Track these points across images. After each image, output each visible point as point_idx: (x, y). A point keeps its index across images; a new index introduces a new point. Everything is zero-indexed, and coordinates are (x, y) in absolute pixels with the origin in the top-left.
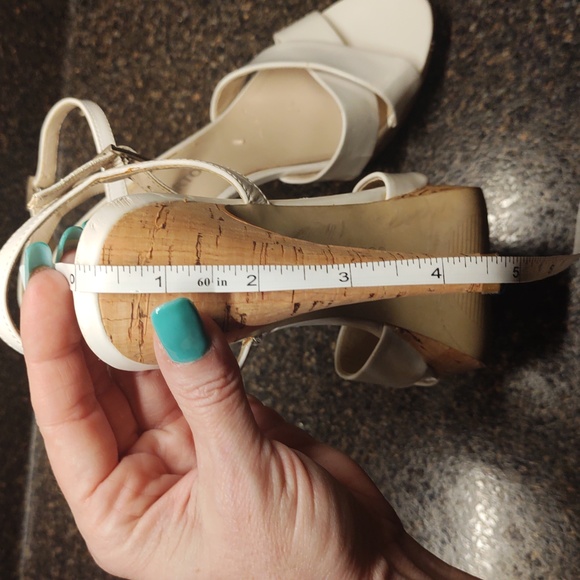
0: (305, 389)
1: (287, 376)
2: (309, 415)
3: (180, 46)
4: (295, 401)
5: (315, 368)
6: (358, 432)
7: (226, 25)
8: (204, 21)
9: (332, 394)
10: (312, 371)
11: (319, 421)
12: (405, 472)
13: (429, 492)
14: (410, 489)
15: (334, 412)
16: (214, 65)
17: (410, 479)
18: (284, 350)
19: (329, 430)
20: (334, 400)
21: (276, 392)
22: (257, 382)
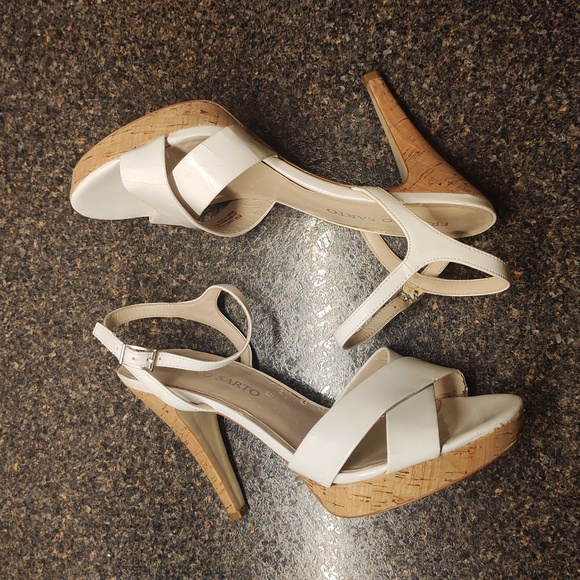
0: (168, 482)
1: (151, 473)
2: (174, 504)
3: (20, 176)
4: (161, 493)
5: (175, 463)
6: (218, 515)
7: (62, 157)
8: (40, 154)
9: (193, 484)
10: (173, 465)
11: (183, 509)
12: (260, 545)
13: (281, 559)
14: (266, 559)
15: (196, 500)
16: (54, 194)
17: (265, 550)
18: (146, 450)
19: (193, 516)
20: (195, 489)
21: (142, 488)
22: (125, 480)
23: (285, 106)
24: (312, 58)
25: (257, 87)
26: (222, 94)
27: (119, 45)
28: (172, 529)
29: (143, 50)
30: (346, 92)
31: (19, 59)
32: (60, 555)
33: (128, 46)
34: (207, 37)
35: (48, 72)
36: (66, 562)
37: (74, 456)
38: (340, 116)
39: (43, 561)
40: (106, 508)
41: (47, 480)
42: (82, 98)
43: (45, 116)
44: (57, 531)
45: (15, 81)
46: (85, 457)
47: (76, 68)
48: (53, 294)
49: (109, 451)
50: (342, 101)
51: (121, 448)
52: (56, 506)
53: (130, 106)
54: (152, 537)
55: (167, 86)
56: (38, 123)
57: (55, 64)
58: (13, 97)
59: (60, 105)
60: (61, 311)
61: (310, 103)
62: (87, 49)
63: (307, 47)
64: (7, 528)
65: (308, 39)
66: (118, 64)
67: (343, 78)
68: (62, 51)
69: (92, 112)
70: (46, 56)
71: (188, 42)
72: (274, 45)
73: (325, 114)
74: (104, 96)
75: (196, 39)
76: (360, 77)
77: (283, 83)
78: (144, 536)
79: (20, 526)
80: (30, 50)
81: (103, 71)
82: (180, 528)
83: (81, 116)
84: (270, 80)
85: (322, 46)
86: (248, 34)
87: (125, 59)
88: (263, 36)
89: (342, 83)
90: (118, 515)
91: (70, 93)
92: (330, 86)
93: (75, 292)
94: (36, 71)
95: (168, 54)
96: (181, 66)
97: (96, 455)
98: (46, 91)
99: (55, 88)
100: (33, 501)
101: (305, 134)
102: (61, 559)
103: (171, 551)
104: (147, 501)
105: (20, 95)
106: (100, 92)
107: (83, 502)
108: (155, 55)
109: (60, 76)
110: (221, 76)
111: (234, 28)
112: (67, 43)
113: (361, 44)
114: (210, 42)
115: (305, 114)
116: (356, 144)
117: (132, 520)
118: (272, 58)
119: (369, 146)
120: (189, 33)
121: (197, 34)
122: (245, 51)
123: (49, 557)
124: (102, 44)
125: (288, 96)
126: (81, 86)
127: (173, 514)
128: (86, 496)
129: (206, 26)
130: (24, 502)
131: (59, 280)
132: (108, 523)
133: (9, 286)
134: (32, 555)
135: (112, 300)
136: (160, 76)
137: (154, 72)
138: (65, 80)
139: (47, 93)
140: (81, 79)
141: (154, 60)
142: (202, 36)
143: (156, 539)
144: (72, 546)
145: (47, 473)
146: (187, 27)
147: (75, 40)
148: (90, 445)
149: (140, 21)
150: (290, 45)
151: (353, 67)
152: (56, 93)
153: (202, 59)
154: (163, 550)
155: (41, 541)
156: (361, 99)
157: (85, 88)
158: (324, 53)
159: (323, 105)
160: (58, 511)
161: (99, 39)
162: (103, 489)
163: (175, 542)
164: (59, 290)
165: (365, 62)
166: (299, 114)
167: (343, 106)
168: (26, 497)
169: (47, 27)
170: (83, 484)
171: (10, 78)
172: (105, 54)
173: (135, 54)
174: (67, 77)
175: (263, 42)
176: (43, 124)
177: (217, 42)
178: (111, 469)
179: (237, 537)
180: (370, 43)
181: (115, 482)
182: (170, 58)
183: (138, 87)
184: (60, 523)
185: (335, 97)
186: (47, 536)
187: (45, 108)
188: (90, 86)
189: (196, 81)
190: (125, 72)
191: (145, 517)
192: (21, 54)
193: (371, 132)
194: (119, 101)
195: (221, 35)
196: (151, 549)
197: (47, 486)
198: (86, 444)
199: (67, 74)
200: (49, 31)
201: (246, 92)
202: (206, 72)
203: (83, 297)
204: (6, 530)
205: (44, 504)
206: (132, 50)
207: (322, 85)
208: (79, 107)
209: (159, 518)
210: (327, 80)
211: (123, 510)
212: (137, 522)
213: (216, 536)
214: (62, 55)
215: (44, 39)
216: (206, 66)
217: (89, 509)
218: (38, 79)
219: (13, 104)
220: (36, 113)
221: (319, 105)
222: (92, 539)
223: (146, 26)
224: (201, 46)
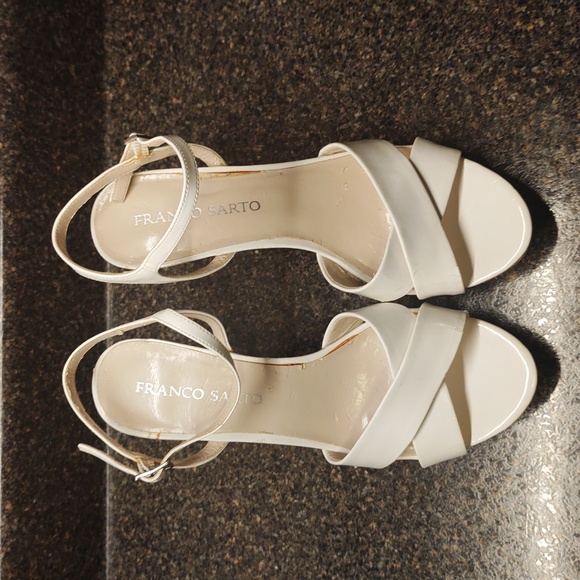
0: (334, 502)
1: (318, 490)
2: (339, 526)
4: (327, 513)
5: (342, 484)
6: (383, 543)
9: (358, 508)
10: (339, 486)
11: (348, 532)
15: (361, 524)
18: (313, 467)
19: (357, 541)
20: (360, 514)
21: (309, 505)
22: (293, 495)
23: (467, 104)
24: (498, 48)
25: (437, 84)
26: (399, 94)
27: (297, 47)
28: (337, 551)
29: (320, 51)
30: (538, 86)
31: (206, 67)
32: (232, 560)
33: (306, 47)
34: (385, 33)
35: (231, 78)
36: (237, 568)
37: (246, 464)
38: (530, 114)
39: (217, 563)
40: (274, 519)
41: (222, 484)
42: (261, 104)
43: (227, 123)
44: (229, 536)
45: (201, 89)
46: (256, 467)
47: (256, 73)
48: (231, 302)
49: (278, 463)
50: (533, 96)
51: (289, 462)
52: (229, 511)
53: (306, 110)
54: (317, 556)
55: (344, 88)
56: (220, 131)
57: (237, 70)
58: (199, 105)
59: (240, 112)
60: (237, 319)
61: (495, 100)
62: (267, 53)
63: (494, 37)
64: (187, 526)
65: (496, 27)
66: (297, 66)
67: (535, 69)
68: (244, 57)
69: (270, 118)
70: (229, 63)
71: (365, 39)
72: (457, 37)
73: (512, 111)
74: (282, 101)
75: (373, 36)
76: (554, 67)
77: (466, 78)
78: (310, 553)
79: (198, 526)
80: (216, 58)
81: (281, 75)
82: (345, 551)
83: (260, 122)
84: (452, 75)
85: (511, 34)
86: (429, 25)
87: (302, 61)
88: (446, 27)
89: (533, 75)
90: (286, 529)
91: (251, 98)
92: (519, 79)
93: (251, 301)
94: (220, 78)
95: (345, 54)
96: (358, 65)
97: (266, 466)
98: (229, 98)
99: (237, 95)
100: (209, 503)
101: (489, 135)
102: (233, 564)
103: (335, 574)
104: (313, 518)
105: (205, 103)
106: (279, 97)
107: (254, 511)
108: (333, 56)
109: (242, 83)
110: (399, 74)
111: (414, 21)
112: (248, 48)
113: (558, 29)
114: (389, 37)
115: (489, 113)
116: (547, 146)
117: (298, 536)
118: (455, 52)
119: (563, 148)
120: (367, 29)
121: (375, 29)
122: (425, 45)
123: (222, 560)
124: (281, 47)
125: (471, 93)
126: (261, 91)
127: (338, 536)
128: (256, 505)
129: (385, 20)
130: (202, 503)
131: (236, 288)
132: (276, 535)
133: (193, 292)
134: (207, 555)
135: (284, 311)
136: (337, 77)
137: (331, 74)
138: (246, 86)
139: (229, 100)
140: (261, 84)
141: (330, 61)
142: (380, 31)
143: (321, 559)
144: (243, 553)
145: (222, 478)
146: (365, 23)
147: (257, 44)
148: (261, 455)
149: (319, 20)
150: (475, 35)
151: (547, 56)
152: (237, 100)
153: (379, 57)
154: (327, 571)
155: (216, 543)
156: (555, 93)
157: (265, 93)
158: (513, 42)
159: (511, 101)
160: (230, 517)
161: (279, 42)
162: (272, 500)
163: (339, 565)
164: (236, 298)
165: (561, 49)
166: (483, 113)
167: (533, 102)
168: (203, 498)
169: (231, 33)
170: (254, 493)
171: (197, 86)
172: (284, 57)
173: (312, 55)
174: (248, 83)
175: (444, 34)
176: (225, 132)
177: (396, 37)
178: (280, 482)
179: (401, 570)
180: (569, 27)
181: (283, 495)
182: (347, 58)
183: (315, 89)
184: (233, 528)
185: (524, 92)
186: (221, 539)
187: (227, 115)
188: (269, 92)
189: (373, 81)
190: (302, 75)
191: (311, 534)
192: (207, 62)
193: (567, 131)
194: (296, 105)
195: (400, 29)
196: (316, 568)
197: (222, 490)
198: (258, 454)
199: (248, 79)
200: (233, 37)
201: (425, 91)
202: (383, 70)
203: (258, 306)
204: (185, 528)
205: (219, 508)
206: (310, 51)
207: (510, 79)
208: (258, 113)
209: (324, 538)
210: (515, 72)
211: (290, 524)
212: (303, 538)
213: (380, 565)
214: (244, 61)
215: (228, 45)
216: (383, 64)
217: (259, 519)
218: (221, 86)
219: (199, 113)
220: (220, 121)
221: (505, 101)
222: (261, 548)
223: (325, 25)
224: (379, 42)
